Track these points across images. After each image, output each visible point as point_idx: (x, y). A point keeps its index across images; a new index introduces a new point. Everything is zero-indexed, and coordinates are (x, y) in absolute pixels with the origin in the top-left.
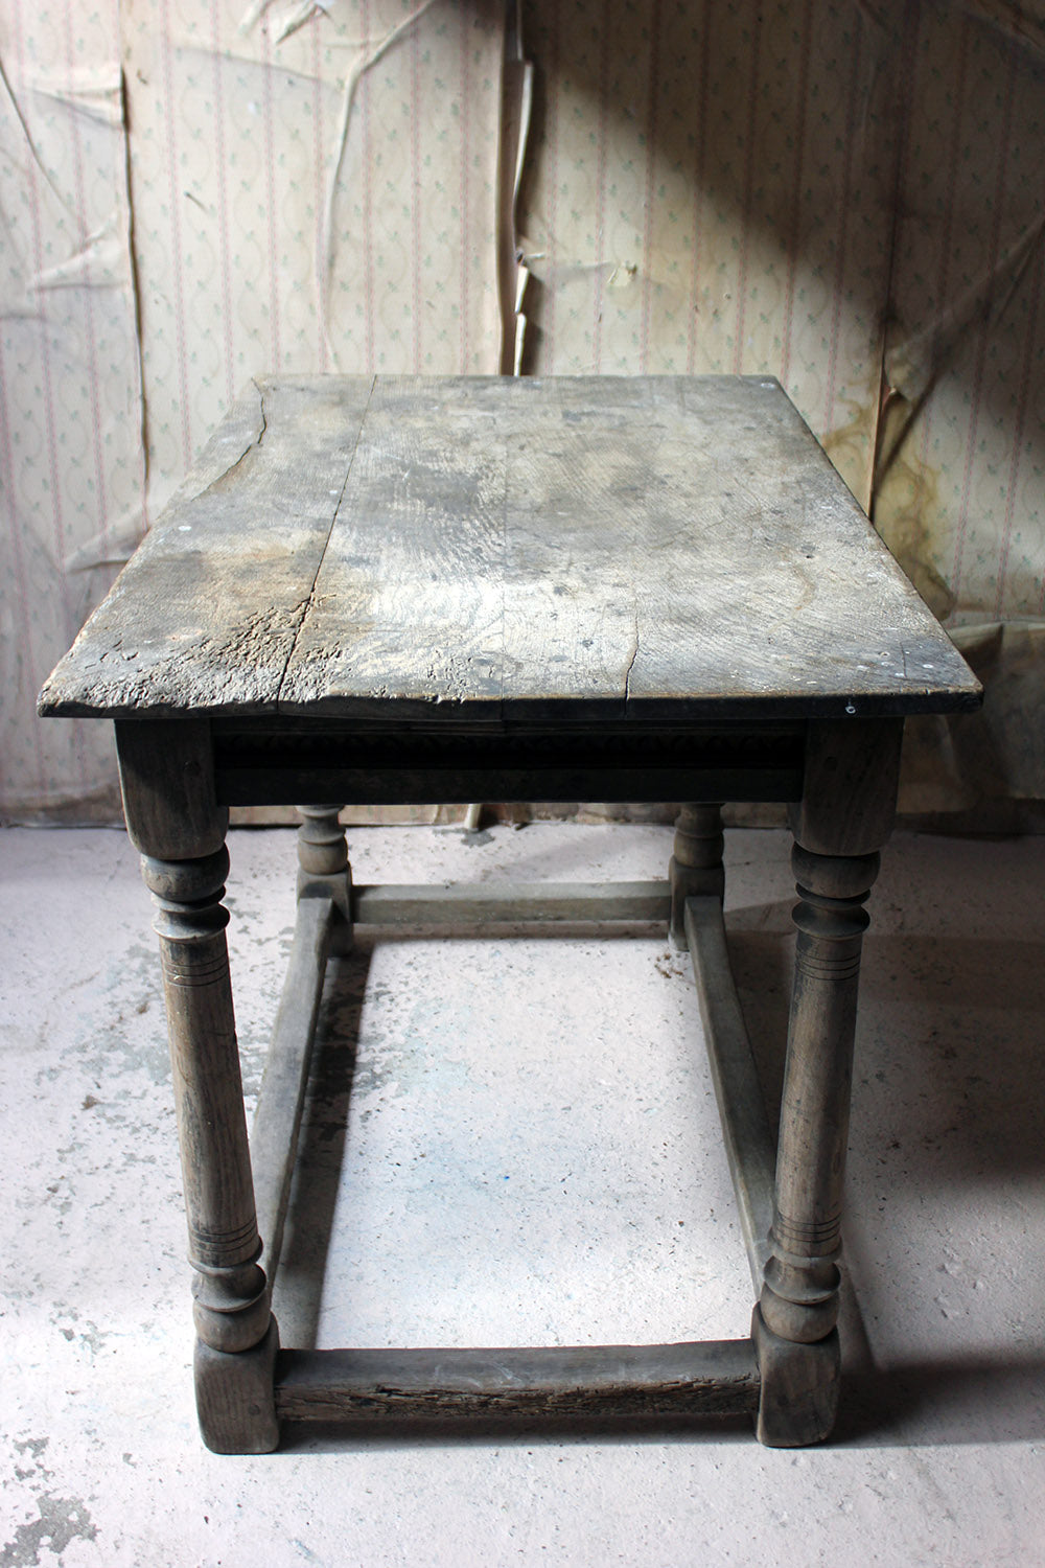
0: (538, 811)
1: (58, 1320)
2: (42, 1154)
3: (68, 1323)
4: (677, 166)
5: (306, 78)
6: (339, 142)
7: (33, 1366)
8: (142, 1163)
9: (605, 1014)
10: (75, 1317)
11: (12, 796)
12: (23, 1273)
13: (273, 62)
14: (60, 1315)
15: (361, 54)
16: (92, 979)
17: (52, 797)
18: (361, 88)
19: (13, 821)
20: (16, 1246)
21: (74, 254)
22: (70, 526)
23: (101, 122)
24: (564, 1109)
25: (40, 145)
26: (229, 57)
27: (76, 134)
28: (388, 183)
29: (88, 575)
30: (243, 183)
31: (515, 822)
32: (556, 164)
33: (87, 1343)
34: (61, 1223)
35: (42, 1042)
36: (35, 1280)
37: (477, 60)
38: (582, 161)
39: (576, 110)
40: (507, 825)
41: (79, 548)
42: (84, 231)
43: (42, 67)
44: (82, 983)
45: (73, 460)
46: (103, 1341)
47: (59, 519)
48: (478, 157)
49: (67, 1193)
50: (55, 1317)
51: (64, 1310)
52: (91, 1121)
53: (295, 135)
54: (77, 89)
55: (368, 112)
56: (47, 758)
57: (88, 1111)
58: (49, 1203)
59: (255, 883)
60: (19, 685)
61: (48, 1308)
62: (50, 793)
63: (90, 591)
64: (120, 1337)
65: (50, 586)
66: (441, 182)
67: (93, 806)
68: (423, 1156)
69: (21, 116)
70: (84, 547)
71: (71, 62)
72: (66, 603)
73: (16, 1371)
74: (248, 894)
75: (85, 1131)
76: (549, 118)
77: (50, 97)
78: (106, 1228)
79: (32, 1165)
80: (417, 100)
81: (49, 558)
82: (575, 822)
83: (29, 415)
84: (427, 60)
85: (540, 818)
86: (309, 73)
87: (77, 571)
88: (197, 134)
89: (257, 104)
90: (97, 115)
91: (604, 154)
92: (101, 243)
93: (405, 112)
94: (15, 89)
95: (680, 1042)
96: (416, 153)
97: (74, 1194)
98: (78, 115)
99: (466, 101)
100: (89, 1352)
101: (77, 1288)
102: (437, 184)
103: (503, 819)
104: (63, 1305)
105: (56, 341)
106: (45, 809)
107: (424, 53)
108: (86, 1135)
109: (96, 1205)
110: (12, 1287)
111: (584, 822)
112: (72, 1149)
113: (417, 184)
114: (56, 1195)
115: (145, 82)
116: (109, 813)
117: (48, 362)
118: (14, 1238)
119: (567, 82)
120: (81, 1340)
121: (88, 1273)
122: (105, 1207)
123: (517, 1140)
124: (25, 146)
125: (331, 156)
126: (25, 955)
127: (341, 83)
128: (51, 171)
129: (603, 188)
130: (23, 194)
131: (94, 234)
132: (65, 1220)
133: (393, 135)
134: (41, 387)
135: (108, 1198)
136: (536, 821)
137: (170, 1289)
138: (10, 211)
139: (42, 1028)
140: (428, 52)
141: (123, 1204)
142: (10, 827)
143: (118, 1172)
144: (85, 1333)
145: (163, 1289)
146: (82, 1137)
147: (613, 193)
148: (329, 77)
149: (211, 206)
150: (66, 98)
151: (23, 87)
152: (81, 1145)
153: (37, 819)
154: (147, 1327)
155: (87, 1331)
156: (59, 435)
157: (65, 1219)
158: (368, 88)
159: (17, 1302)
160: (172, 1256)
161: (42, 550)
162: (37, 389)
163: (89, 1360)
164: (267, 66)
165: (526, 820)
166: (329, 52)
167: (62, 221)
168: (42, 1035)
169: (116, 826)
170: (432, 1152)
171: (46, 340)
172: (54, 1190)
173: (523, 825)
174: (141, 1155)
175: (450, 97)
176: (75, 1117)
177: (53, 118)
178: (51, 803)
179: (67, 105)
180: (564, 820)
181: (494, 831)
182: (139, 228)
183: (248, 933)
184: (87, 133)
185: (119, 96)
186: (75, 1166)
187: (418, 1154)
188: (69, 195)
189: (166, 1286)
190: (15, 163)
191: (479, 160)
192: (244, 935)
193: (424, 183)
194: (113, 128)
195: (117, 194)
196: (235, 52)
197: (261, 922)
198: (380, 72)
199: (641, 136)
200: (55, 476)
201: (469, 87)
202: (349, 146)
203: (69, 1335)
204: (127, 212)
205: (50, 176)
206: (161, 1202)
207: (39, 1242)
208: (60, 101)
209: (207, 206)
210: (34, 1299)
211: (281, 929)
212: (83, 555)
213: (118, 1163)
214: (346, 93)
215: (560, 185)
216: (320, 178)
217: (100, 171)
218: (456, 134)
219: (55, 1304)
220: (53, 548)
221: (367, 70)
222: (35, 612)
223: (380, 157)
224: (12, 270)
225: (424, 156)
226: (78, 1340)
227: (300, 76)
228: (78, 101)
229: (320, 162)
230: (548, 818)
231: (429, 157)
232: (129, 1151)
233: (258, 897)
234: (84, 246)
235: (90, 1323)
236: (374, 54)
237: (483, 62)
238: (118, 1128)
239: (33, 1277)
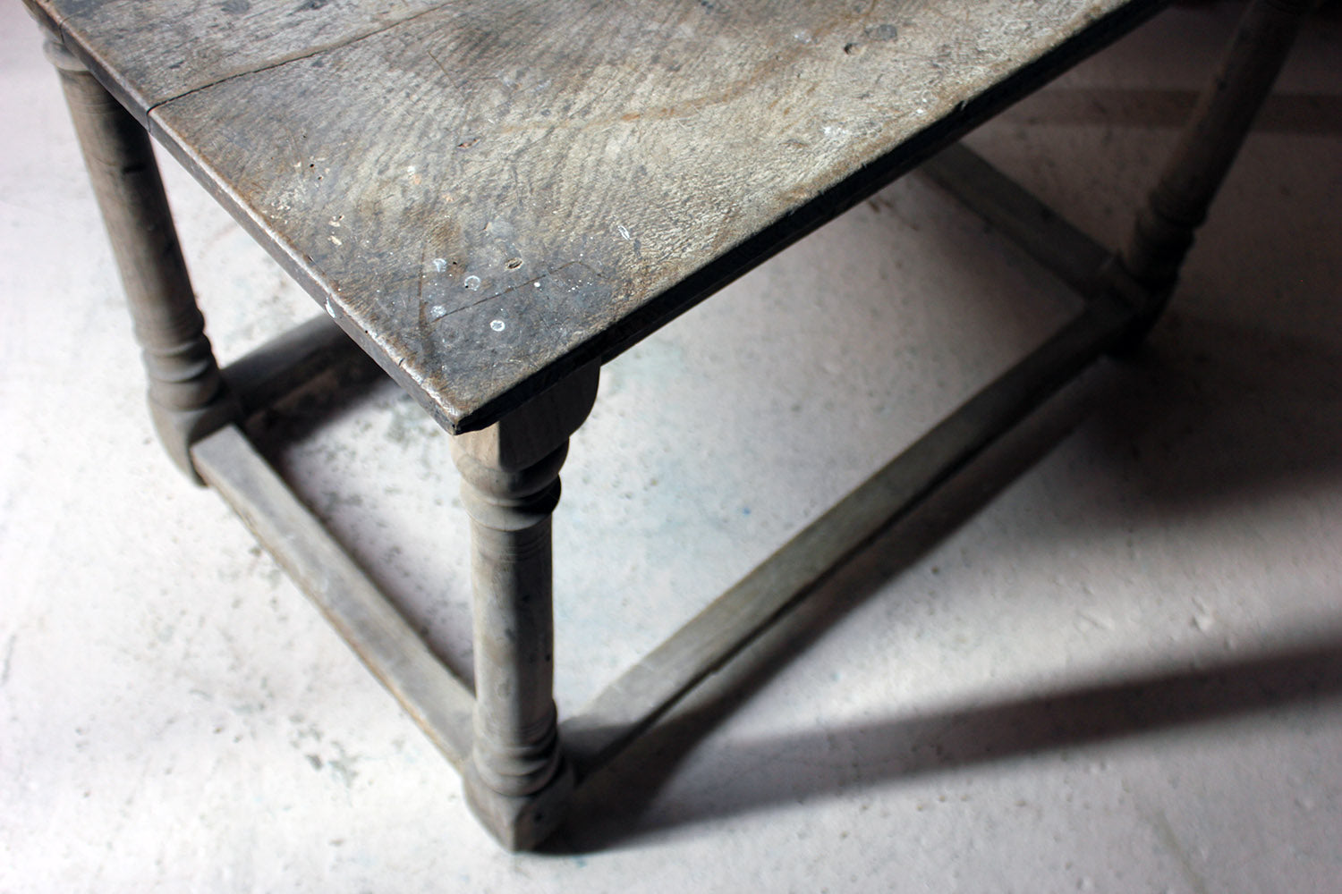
1: (300, 742)
3: (310, 745)
7: (286, 808)
10: (318, 736)
12: (248, 678)
14: (301, 734)
20: (231, 639)
33: (339, 774)
34: (276, 599)
36: (263, 687)
46: (354, 769)
50: (295, 736)
51: (304, 726)
58: (257, 570)
61: (286, 726)
64: (372, 762)
100: (343, 785)
101: (311, 694)
104: (301, 720)
110: (240, 698)
114: (262, 558)
118: (228, 627)
120: (330, 768)
132: (278, 597)
144: (333, 759)
154: (399, 744)
155: (334, 754)
157: (278, 593)
163: (345, 795)
172: (258, 550)
203: (316, 762)
207: (256, 629)
210: (268, 715)
219: (292, 720)
226: (327, 769)
235: (336, 743)
239: (260, 683)
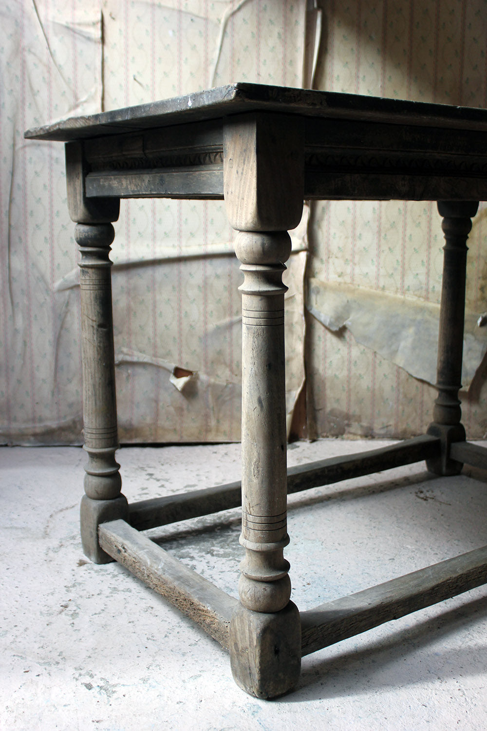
0: (322, 433)
1: (80, 678)
2: (54, 589)
3: (87, 680)
4: (398, 66)
5: (201, 18)
6: (217, 52)
7: (65, 706)
8: (123, 593)
9: (396, 516)
10: (92, 676)
11: (16, 427)
12: (50, 652)
13: (183, 9)
14: (80, 675)
15: (230, 6)
16: (73, 507)
17: (39, 427)
18: (230, 24)
19: (15, 443)
20: (43, 637)
21: (70, 110)
22: (59, 264)
23: (89, 39)
24: (390, 559)
25: (55, 51)
26: (160, 6)
27: (74, 46)
28: (243, 74)
29: (67, 293)
30: (165, 73)
31: (310, 439)
32: (333, 64)
33: (103, 691)
34: (73, 624)
35: (46, 535)
36: (59, 655)
37: (291, 10)
38: (347, 63)
39: (344, 36)
40: (304, 441)
41: (63, 278)
42: (76, 98)
43: (58, 10)
44: (67, 508)
45: (63, 226)
46: (114, 690)
47: (53, 259)
48: (291, 61)
49: (75, 608)
50: (77, 676)
51: (83, 672)
52: (85, 572)
53: (194, 48)
54: (77, 21)
55: (233, 36)
56: (37, 403)
57: (82, 567)
58: (63, 613)
59: (163, 467)
60: (24, 359)
61: (70, 671)
62: (38, 425)
63: (68, 303)
64: (126, 687)
65: (45, 299)
66: (272, 74)
67: (63, 434)
68: (308, 584)
69: (45, 35)
70: (66, 277)
71: (74, 8)
72: (54, 309)
73: (53, 709)
74: (160, 472)
75: (81, 577)
76: (330, 40)
77: (62, 25)
78: (104, 626)
79: (48, 594)
80: (259, 30)
81: (45, 282)
82: (343, 439)
83: (39, 200)
84: (265, 9)
85: (323, 437)
86: (202, 15)
87: (61, 290)
88: (141, 47)
89: (173, 31)
90: (87, 35)
91: (359, 59)
92: (85, 105)
93: (253, 37)
94: (43, 22)
95: (447, 527)
96: (258, 58)
97: (80, 608)
98: (77, 36)
99: (286, 31)
100: (106, 696)
101: (90, 659)
102: (269, 75)
103: (301, 437)
104: (81, 669)
105: (57, 158)
106: (35, 435)
107: (263, 6)
108: (82, 579)
109: (96, 614)
110: (44, 659)
111: (348, 439)
112: (74, 586)
113: (259, 74)
114: (67, 609)
115: (114, 19)
116: (72, 437)
117: (51, 170)
118: (41, 632)
119: (339, 22)
120: (98, 689)
121: (96, 651)
122: (102, 615)
123: (366, 575)
124: (46, 51)
125: (213, 59)
126: (30, 497)
127: (219, 21)
128: (60, 66)
129: (358, 77)
130: (44, 78)
131: (83, 99)
132: (75, 623)
133: (246, 49)
134: (47, 184)
135: (103, 610)
136: (321, 439)
137: (156, 658)
138: (36, 87)
139: (45, 528)
140: (266, 6)
141: (114, 613)
142: (13, 446)
143: (107, 597)
144: (100, 685)
145: (151, 658)
146: (80, 580)
147: (364, 79)
148: (212, 17)
149: (147, 85)
150: (71, 26)
151: (47, 20)
152: (80, 584)
153: (29, 442)
154: (144, 680)
155: (102, 683)
156: (55, 212)
157: (74, 621)
158: (233, 24)
159: (47, 667)
160: (154, 640)
161: (42, 278)
162: (45, 186)
163: (106, 701)
164: (180, 11)
165: (315, 438)
166: (213, 5)
167: (65, 92)
168: (46, 532)
169: (76, 444)
170: (314, 582)
171: (51, 158)
172: (66, 607)
173: (313, 441)
174: (121, 588)
175: (277, 29)
176: (73, 570)
177: (63, 37)
178: (38, 430)
179: (70, 30)
180: (337, 438)
181: (298, 444)
182: (106, 97)
183: (165, 487)
184: (81, 45)
185: (99, 25)
186: (78, 594)
187: (305, 584)
188: (69, 78)
189: (154, 657)
190: (41, 61)
191: (292, 63)
192: (162, 488)
193: (262, 74)
194: (95, 42)
195: (95, 78)
196: (163, 4)
197: (172, 483)
198: (240, 15)
199: (378, 50)
200: (52, 235)
201: (288, 24)
202: (222, 54)
203: (89, 687)
204: (100, 88)
205: (59, 68)
206: (140, 612)
207: (59, 634)
208: (67, 28)
209: (144, 84)
210: (60, 666)
211: (185, 485)
212: (66, 281)
213: (107, 592)
214: (222, 26)
215: (336, 75)
216: (206, 70)
217: (87, 65)
218: (280, 49)
219: (76, 669)
220: (48, 277)
221: (233, 14)
222: (36, 316)
223: (239, 60)
224: (35, 119)
225: (262, 60)
226: (96, 690)
227: (198, 17)
228: (77, 27)
229: (207, 62)
230: (327, 437)
231: (265, 61)
232: (113, 586)
233: (167, 473)
234: (76, 106)
235: (102, 679)
236: (237, 6)
237: (295, 11)
238: (103, 575)
239: (58, 654)
